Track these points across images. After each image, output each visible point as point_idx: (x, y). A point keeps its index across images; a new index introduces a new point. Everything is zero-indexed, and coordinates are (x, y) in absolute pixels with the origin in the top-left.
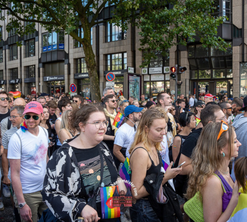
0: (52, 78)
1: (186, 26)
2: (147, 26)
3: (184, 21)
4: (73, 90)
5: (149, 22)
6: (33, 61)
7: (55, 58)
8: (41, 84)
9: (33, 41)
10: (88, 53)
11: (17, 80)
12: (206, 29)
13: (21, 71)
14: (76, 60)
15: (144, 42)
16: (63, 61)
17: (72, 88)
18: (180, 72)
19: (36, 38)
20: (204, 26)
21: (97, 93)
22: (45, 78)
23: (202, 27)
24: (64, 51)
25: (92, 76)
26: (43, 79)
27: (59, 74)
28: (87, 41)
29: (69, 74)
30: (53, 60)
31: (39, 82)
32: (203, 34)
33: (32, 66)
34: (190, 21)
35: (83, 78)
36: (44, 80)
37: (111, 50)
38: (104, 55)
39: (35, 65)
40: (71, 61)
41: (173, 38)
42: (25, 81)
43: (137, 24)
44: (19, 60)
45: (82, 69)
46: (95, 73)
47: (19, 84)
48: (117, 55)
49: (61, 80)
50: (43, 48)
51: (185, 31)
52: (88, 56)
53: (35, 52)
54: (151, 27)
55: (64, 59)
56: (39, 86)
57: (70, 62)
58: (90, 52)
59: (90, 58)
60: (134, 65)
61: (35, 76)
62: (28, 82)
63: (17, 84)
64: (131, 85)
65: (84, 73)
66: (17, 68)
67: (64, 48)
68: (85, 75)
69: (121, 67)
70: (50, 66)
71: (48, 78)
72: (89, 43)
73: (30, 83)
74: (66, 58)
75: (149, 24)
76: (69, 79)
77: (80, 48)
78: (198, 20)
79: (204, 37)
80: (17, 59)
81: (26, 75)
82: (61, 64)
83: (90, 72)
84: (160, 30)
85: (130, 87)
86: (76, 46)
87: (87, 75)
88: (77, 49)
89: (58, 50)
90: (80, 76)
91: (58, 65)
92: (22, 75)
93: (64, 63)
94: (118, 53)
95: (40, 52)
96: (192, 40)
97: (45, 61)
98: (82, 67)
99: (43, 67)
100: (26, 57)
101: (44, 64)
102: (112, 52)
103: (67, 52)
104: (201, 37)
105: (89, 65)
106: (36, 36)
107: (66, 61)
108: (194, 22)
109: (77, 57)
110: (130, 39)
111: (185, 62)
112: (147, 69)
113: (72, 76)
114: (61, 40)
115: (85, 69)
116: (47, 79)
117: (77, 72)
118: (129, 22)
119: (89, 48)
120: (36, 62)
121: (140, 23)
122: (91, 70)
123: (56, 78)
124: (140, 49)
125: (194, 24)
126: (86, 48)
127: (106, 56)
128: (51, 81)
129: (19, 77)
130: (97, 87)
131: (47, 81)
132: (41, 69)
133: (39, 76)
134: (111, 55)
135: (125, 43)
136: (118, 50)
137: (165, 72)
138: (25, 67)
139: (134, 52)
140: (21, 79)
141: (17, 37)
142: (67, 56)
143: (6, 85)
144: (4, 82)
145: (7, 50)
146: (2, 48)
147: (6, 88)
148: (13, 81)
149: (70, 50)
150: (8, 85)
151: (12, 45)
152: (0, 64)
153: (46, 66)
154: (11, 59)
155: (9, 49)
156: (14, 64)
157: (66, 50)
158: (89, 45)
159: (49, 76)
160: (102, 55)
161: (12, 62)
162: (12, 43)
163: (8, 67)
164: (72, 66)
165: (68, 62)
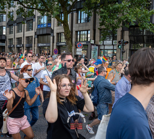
0: (43, 45)
1: (130, 15)
2: (104, 14)
3: (129, 12)
4: (56, 53)
5: (106, 11)
6: (31, 33)
7: (45, 32)
8: (36, 48)
9: (32, 21)
10: (66, 30)
11: (21, 45)
12: (143, 17)
14: (58, 34)
15: (102, 24)
16: (50, 34)
17: (55, 52)
18: (124, 44)
19: (34, 19)
20: (142, 16)
22: (38, 44)
23: (140, 16)
25: (68, 44)
26: (37, 45)
27: (47, 42)
28: (66, 22)
29: (53, 42)
30: (43, 33)
31: (35, 47)
32: (140, 20)
34: (132, 12)
35: (62, 46)
36: (38, 46)
37: (80, 29)
38: (76, 31)
39: (32, 36)
40: (55, 35)
41: (120, 22)
42: (26, 46)
43: (98, 12)
45: (62, 40)
46: (70, 42)
47: (22, 48)
48: (84, 32)
49: (48, 46)
50: (38, 26)
51: (130, 18)
52: (66, 32)
53: (33, 28)
54: (107, 15)
55: (50, 33)
56: (34, 49)
58: (67, 29)
59: (67, 33)
60: (94, 39)
61: (32, 43)
62: (27, 46)
63: (21, 47)
64: (92, 51)
65: (63, 43)
66: (22, 38)
67: (51, 26)
68: (63, 44)
69: (86, 39)
70: (42, 37)
71: (40, 44)
73: (29, 47)
74: (52, 33)
75: (106, 13)
76: (53, 46)
77: (61, 27)
78: (138, 11)
79: (141, 22)
81: (27, 42)
83: (67, 42)
84: (113, 17)
85: (92, 52)
86: (58, 25)
87: (64, 44)
88: (59, 27)
89: (47, 27)
90: (60, 44)
91: (46, 36)
92: (24, 42)
93: (50, 36)
94: (85, 31)
95: (36, 28)
96: (133, 24)
97: (39, 34)
98: (62, 38)
99: (38, 37)
100: (27, 31)
102: (81, 30)
103: (53, 29)
104: (139, 22)
105: (66, 38)
106: (34, 18)
108: (135, 13)
109: (58, 32)
110: (93, 22)
111: (127, 38)
112: (102, 42)
113: (55, 44)
114: (49, 21)
115: (63, 40)
117: (58, 41)
118: (93, 11)
119: (67, 27)
120: (33, 35)
121: (100, 12)
122: (68, 40)
123: (45, 45)
124: (99, 29)
125: (135, 14)
126: (65, 27)
127: (77, 32)
128: (41, 47)
129: (22, 43)
131: (39, 47)
132: (36, 39)
133: (35, 43)
134: (80, 31)
135: (89, 25)
136: (84, 28)
137: (114, 44)
138: (26, 37)
139: (94, 30)
140: (24, 45)
141: (22, 18)
142: (52, 31)
143: (14, 48)
144: (13, 46)
145: (16, 26)
146: (13, 25)
147: (14, 50)
148: (19, 46)
149: (54, 27)
150: (15, 48)
151: (19, 23)
152: (11, 35)
153: (39, 37)
154: (18, 32)
155: (17, 25)
156: (20, 35)
157: (52, 27)
158: (67, 25)
159: (41, 43)
160: (75, 31)
161: (18, 34)
162: (19, 22)
163: (16, 37)
164: (55, 38)
165: (53, 35)
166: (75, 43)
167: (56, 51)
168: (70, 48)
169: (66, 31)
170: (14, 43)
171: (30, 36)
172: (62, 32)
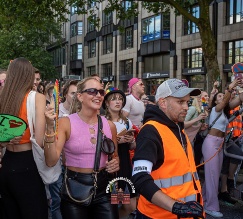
0: (153, 75)
6: (130, 54)
7: (158, 49)
9: (130, 29)
11: (111, 78)
13: (116, 66)
14: (184, 51)
16: (168, 53)
19: (135, 25)
22: (144, 74)
24: (169, 39)
25: (211, 69)
26: (142, 76)
27: (163, 70)
28: (205, 22)
29: (175, 69)
30: (155, 52)
33: (130, 60)
35: (193, 75)
36: (144, 78)
38: (224, 42)
39: (132, 59)
40: (179, 53)
42: (120, 78)
44: (114, 53)
45: (193, 63)
47: (113, 82)
49: (164, 78)
50: (144, 36)
53: (133, 43)
55: (169, 50)
57: (177, 54)
59: (209, 45)
61: (132, 73)
62: (123, 79)
65: (195, 68)
66: (111, 63)
67: (169, 36)
68: (196, 71)
70: (152, 59)
71: (148, 74)
72: (207, 24)
73: (126, 81)
74: (171, 49)
76: (175, 76)
77: (191, 36)
80: (112, 52)
81: (122, 71)
82: (166, 57)
83: (208, 63)
86: (185, 33)
87: (199, 71)
88: (186, 37)
89: (162, 39)
91: (161, 58)
92: (117, 71)
93: (169, 56)
95: (140, 43)
97: (145, 53)
98: (193, 60)
99: (143, 61)
100: (122, 49)
101: (143, 57)
102: (235, 38)
103: (174, 41)
106: (135, 23)
107: (172, 52)
109: (186, 47)
113: (179, 72)
114: (166, 26)
115: (197, 63)
116: (147, 76)
117: (185, 66)
119: (207, 30)
120: (134, 56)
122: (210, 60)
123: (159, 75)
127: (226, 43)
128: (151, 79)
129: (113, 74)
131: (147, 79)
132: (140, 64)
133: (137, 73)
134: (234, 41)
138: (121, 61)
140: (116, 77)
141: (112, 25)
142: (173, 46)
145: (101, 42)
146: (95, 40)
148: (106, 79)
149: (177, 38)
151: (106, 36)
152: (92, 59)
153: (147, 59)
154: (105, 52)
155: (103, 40)
156: (109, 58)
157: (172, 39)
158: (207, 27)
159: (149, 72)
160: (222, 43)
161: (105, 56)
162: (106, 34)
163: (101, 62)
164: (179, 59)
165: (174, 54)
166: (224, 67)
168: (215, 76)
169: (205, 39)
171: (128, 58)
172: (195, 46)
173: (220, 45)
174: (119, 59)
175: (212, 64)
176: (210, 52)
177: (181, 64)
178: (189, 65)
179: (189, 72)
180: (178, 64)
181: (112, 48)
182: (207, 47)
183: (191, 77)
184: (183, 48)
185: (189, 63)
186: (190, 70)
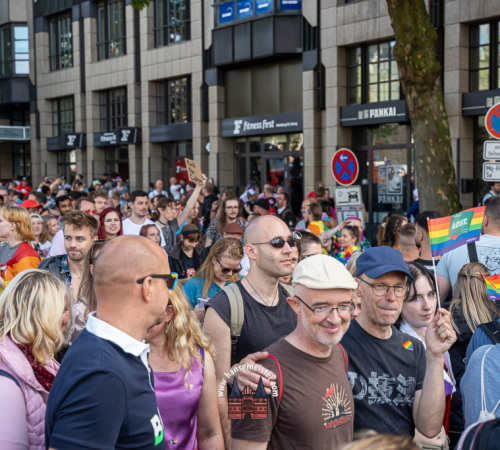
4: (345, 176)
6: (183, 58)
7: (265, 46)
8: (212, 147)
11: (126, 134)
13: (138, 98)
14: (346, 51)
16: (296, 58)
17: (339, 168)
21: (442, 185)
22: (226, 123)
24: (300, 16)
25: (423, 118)
26: (221, 128)
27: (281, 111)
29: (320, 106)
30: (257, 54)
31: (205, 139)
33: (180, 77)
35: (375, 125)
36: (226, 133)
37: (495, 5)
38: (464, 24)
39: (189, 77)
40: (330, 58)
42: (151, 135)
45: (373, 89)
47: (132, 147)
49: (288, 133)
50: (221, 7)
52: (409, 37)
53: (188, 24)
55: (300, 50)
56: (205, 154)
57: (325, 61)
61: (189, 119)
62: (163, 138)
63: (124, 147)
65: (380, 105)
66: (125, 88)
67: (299, 6)
68: (382, 113)
70: (248, 76)
71: (238, 123)
73: (172, 142)
74: (307, 46)
76: (319, 128)
80: (125, 52)
81: (158, 113)
82: (290, 69)
83: (415, 101)
87: (392, 112)
88: (351, 8)
89: (277, 16)
90: (363, 115)
91: (275, 73)
92: (142, 113)
93: (299, 67)
95: (210, 26)
97: (228, 59)
98: (373, 79)
99: (222, 81)
100: (156, 46)
101: (223, 69)
102: (498, 14)
103: (313, 22)
105: (410, 75)
109: (350, 41)
113: (331, 117)
115: (384, 87)
116: (234, 127)
117: (351, 99)
120: (195, 66)
122: (420, 92)
123: (270, 124)
127: (471, 28)
128: (247, 137)
129: (132, 123)
130: (441, 164)
131: (236, 137)
132: (213, 91)
133: (205, 118)
134: (494, 22)
138: (154, 83)
140: (140, 129)
142: (311, 36)
143: (84, 149)
144: (76, 142)
145: (87, 21)
146: (68, 12)
147: (85, 161)
148: (109, 138)
149: (323, 12)
150: (90, 151)
152: (63, 73)
153: (232, 76)
154: (104, 53)
155: (93, 15)
156: (115, 71)
157: (309, 13)
159: (241, 115)
161: (105, 64)
163: (91, 86)
164: (332, 77)
165: (314, 63)
166: (465, 101)
167: (345, 165)
168: (436, 140)
169: (406, 30)
170: (84, 120)
171: (176, 73)
172: (376, 37)
173: (453, 35)
174: (147, 75)
175: (427, 105)
176: (420, 68)
177: (335, 90)
178: (359, 95)
179: (360, 117)
180: (328, 91)
181: (124, 40)
182: (410, 54)
183: (368, 131)
184: (341, 43)
185: (360, 89)
186: (362, 109)
